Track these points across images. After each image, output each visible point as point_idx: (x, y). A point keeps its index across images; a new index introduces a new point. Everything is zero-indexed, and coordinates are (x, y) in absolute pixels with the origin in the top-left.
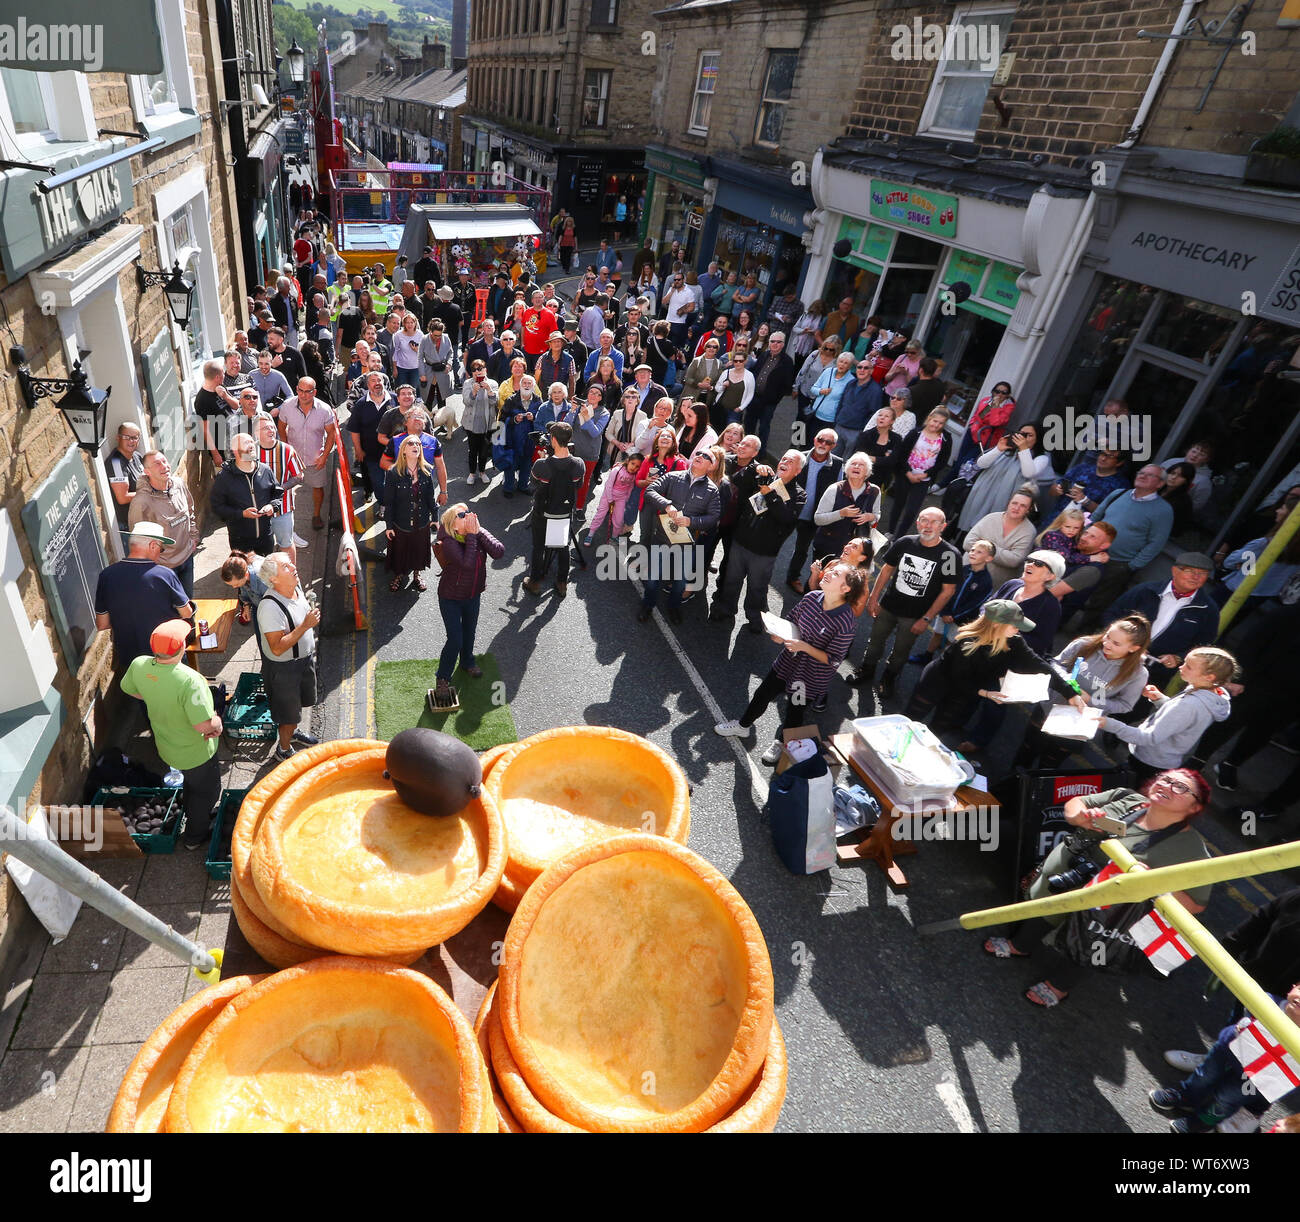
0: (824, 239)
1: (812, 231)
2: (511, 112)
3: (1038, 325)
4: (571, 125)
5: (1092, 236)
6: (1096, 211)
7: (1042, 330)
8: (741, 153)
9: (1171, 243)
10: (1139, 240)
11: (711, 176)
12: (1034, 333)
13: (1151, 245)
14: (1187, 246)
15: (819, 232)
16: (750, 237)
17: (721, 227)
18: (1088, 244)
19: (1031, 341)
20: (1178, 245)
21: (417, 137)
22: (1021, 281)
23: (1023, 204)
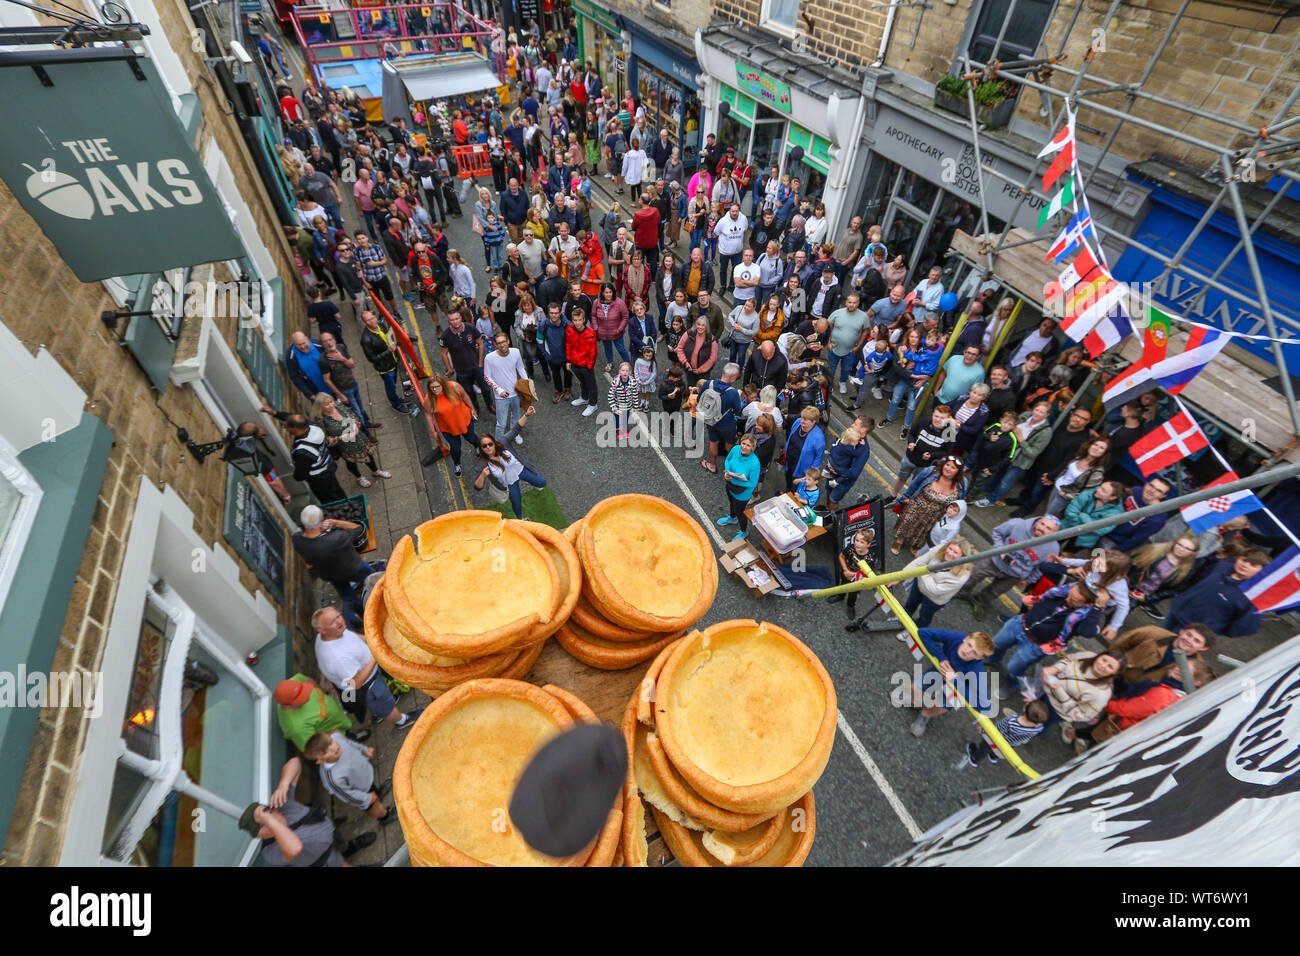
0: (712, 96)
1: (703, 89)
3: (842, 181)
5: (864, 124)
6: (866, 108)
7: (845, 184)
8: (644, 13)
9: (904, 137)
10: (889, 131)
11: (625, 29)
12: (841, 186)
13: (895, 136)
14: (912, 139)
15: (708, 91)
16: (662, 83)
18: (864, 130)
19: (840, 191)
20: (908, 139)
22: (830, 150)
23: (825, 100)
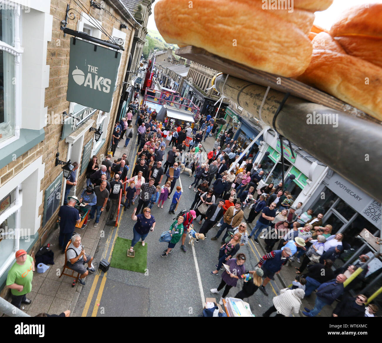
0: (264, 149)
1: (261, 146)
2: (197, 84)
3: (309, 193)
4: (210, 93)
5: (326, 177)
6: (328, 171)
7: (310, 195)
8: (249, 119)
9: (344, 187)
10: (336, 182)
11: (241, 121)
12: (308, 195)
13: (339, 185)
14: (347, 189)
15: (263, 147)
16: (246, 140)
17: (240, 134)
18: (325, 178)
19: (307, 197)
20: (345, 188)
21: (172, 80)
22: (308, 181)
23: (311, 163)
